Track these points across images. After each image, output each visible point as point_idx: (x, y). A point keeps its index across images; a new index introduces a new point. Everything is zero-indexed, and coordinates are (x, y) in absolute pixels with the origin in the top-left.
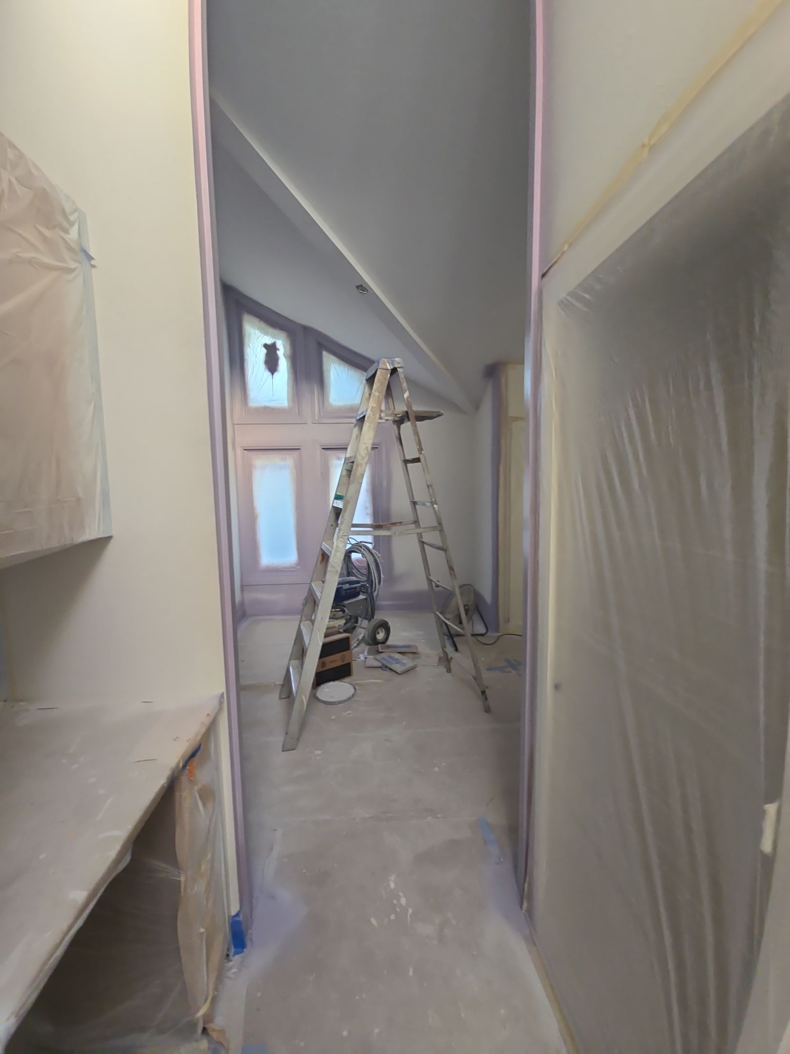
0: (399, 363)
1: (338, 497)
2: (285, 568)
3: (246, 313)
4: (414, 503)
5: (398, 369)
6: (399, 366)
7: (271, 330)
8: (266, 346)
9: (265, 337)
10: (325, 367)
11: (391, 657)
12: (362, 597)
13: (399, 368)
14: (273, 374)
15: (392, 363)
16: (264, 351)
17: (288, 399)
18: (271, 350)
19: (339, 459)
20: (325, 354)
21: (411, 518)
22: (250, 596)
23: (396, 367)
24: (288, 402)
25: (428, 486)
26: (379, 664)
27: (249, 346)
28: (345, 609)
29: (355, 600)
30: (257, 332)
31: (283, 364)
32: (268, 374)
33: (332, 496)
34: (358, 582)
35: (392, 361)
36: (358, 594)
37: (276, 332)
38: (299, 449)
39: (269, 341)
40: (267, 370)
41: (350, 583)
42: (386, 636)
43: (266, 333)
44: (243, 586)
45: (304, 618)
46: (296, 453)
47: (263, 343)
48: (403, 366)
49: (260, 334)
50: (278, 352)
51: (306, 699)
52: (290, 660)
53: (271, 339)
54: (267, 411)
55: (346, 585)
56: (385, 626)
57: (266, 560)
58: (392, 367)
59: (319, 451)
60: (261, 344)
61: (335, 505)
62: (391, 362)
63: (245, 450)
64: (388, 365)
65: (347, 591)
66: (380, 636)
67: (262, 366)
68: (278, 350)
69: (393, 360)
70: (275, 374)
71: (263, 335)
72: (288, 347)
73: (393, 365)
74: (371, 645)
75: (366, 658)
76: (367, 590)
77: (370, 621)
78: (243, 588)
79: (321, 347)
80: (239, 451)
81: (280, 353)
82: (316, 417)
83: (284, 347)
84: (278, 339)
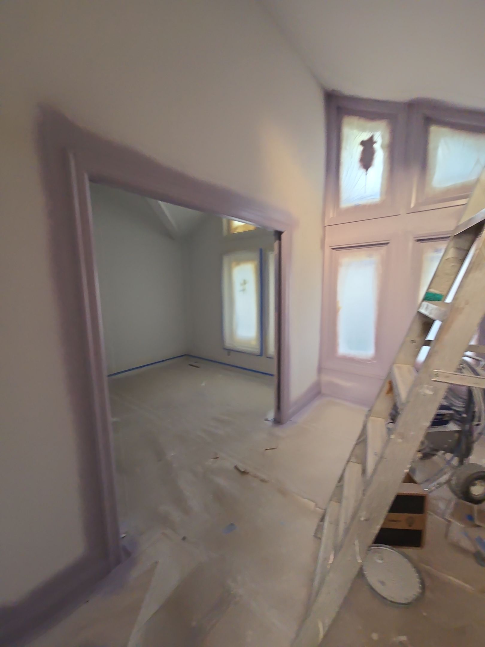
1: (429, 297)
2: (361, 360)
3: (346, 116)
7: (369, 124)
8: (363, 143)
9: (362, 133)
14: (367, 170)
16: (361, 148)
17: (381, 191)
18: (368, 145)
19: (437, 250)
20: (433, 129)
22: (325, 378)
24: (381, 195)
26: (472, 549)
27: (346, 148)
29: (440, 429)
31: (379, 156)
32: (363, 171)
33: (422, 294)
34: (449, 408)
36: (446, 423)
37: (375, 124)
38: (387, 243)
39: (365, 136)
40: (362, 167)
43: (363, 130)
44: (321, 367)
45: (353, 459)
46: (384, 248)
47: (361, 141)
49: (357, 132)
50: (375, 145)
51: (324, 628)
52: (331, 500)
53: (370, 133)
54: (358, 209)
57: (343, 349)
59: (411, 243)
60: (357, 143)
61: (423, 311)
63: (333, 249)
66: (478, 490)
67: (357, 165)
68: (375, 142)
70: (370, 170)
72: (387, 136)
74: (460, 498)
75: (449, 521)
76: (461, 421)
77: (461, 462)
78: (320, 370)
79: (429, 121)
80: (328, 250)
81: (377, 146)
82: (412, 205)
83: (383, 137)
84: (377, 130)
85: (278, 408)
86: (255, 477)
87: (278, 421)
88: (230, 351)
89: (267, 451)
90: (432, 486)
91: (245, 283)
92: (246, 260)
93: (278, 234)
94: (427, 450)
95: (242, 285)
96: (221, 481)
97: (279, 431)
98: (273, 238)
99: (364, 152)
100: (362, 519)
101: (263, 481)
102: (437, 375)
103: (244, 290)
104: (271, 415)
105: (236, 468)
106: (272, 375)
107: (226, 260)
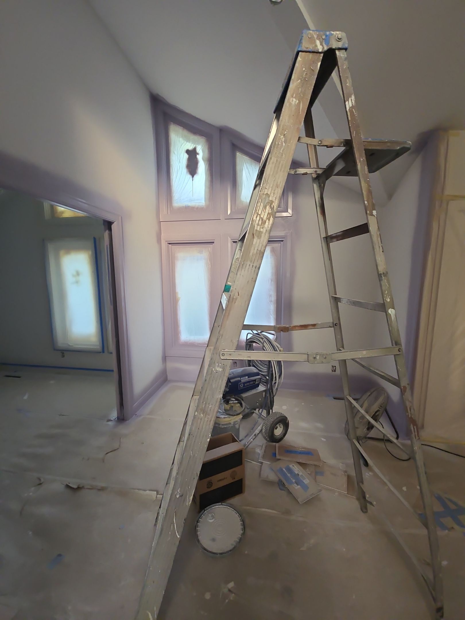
0: (339, 39)
1: (226, 289)
2: (200, 344)
3: (172, 123)
4: (336, 300)
5: (337, 52)
6: (340, 45)
7: (192, 137)
8: (188, 152)
9: (188, 143)
10: (238, 168)
11: (289, 470)
12: (261, 388)
13: (339, 49)
14: (193, 177)
15: (327, 40)
16: (186, 156)
17: (205, 198)
18: (192, 154)
20: (239, 155)
21: (329, 319)
22: (171, 365)
23: (334, 47)
24: (205, 201)
25: (380, 276)
26: (276, 479)
27: (174, 153)
28: (243, 402)
29: (254, 392)
30: (181, 139)
31: (202, 167)
32: (189, 176)
34: (258, 374)
35: (326, 36)
36: (258, 386)
37: (196, 138)
38: (213, 242)
39: (190, 147)
40: (189, 173)
41: (250, 375)
42: (284, 432)
43: (188, 140)
44: (166, 356)
46: (211, 246)
47: (186, 149)
48: (346, 46)
49: (183, 142)
50: (198, 156)
53: (193, 144)
54: (188, 209)
55: (245, 378)
56: (284, 421)
57: (184, 336)
58: (326, 48)
60: (184, 151)
61: (222, 300)
62: (324, 37)
63: (169, 244)
64: (318, 42)
65: (246, 385)
66: (278, 431)
67: (185, 170)
68: (198, 154)
69: (328, 33)
70: (195, 176)
71: (185, 142)
72: (207, 151)
73: (327, 44)
74: (268, 441)
75: (262, 463)
76: (267, 382)
77: (268, 413)
78: (165, 358)
79: (235, 148)
80: (164, 245)
81: (200, 157)
82: (229, 212)
83: (203, 151)
84: (198, 144)
85: (121, 404)
86: (92, 488)
87: (122, 419)
88: (64, 352)
89: (108, 454)
90: (251, 438)
91: (78, 274)
92: (78, 249)
93: (108, 225)
94: (247, 411)
95: (74, 276)
96: (45, 510)
97: (123, 429)
98: (103, 227)
99: (189, 160)
100: (178, 496)
101: (102, 489)
102: (223, 355)
103: (77, 282)
104: (114, 415)
105: (68, 486)
106: (112, 371)
107: (51, 248)
